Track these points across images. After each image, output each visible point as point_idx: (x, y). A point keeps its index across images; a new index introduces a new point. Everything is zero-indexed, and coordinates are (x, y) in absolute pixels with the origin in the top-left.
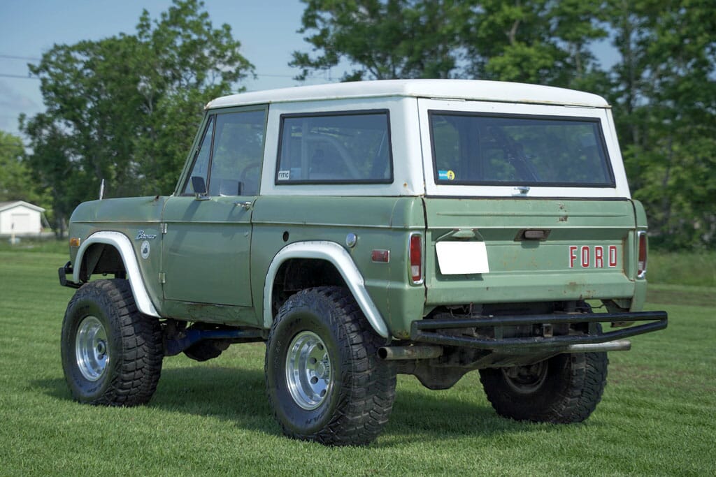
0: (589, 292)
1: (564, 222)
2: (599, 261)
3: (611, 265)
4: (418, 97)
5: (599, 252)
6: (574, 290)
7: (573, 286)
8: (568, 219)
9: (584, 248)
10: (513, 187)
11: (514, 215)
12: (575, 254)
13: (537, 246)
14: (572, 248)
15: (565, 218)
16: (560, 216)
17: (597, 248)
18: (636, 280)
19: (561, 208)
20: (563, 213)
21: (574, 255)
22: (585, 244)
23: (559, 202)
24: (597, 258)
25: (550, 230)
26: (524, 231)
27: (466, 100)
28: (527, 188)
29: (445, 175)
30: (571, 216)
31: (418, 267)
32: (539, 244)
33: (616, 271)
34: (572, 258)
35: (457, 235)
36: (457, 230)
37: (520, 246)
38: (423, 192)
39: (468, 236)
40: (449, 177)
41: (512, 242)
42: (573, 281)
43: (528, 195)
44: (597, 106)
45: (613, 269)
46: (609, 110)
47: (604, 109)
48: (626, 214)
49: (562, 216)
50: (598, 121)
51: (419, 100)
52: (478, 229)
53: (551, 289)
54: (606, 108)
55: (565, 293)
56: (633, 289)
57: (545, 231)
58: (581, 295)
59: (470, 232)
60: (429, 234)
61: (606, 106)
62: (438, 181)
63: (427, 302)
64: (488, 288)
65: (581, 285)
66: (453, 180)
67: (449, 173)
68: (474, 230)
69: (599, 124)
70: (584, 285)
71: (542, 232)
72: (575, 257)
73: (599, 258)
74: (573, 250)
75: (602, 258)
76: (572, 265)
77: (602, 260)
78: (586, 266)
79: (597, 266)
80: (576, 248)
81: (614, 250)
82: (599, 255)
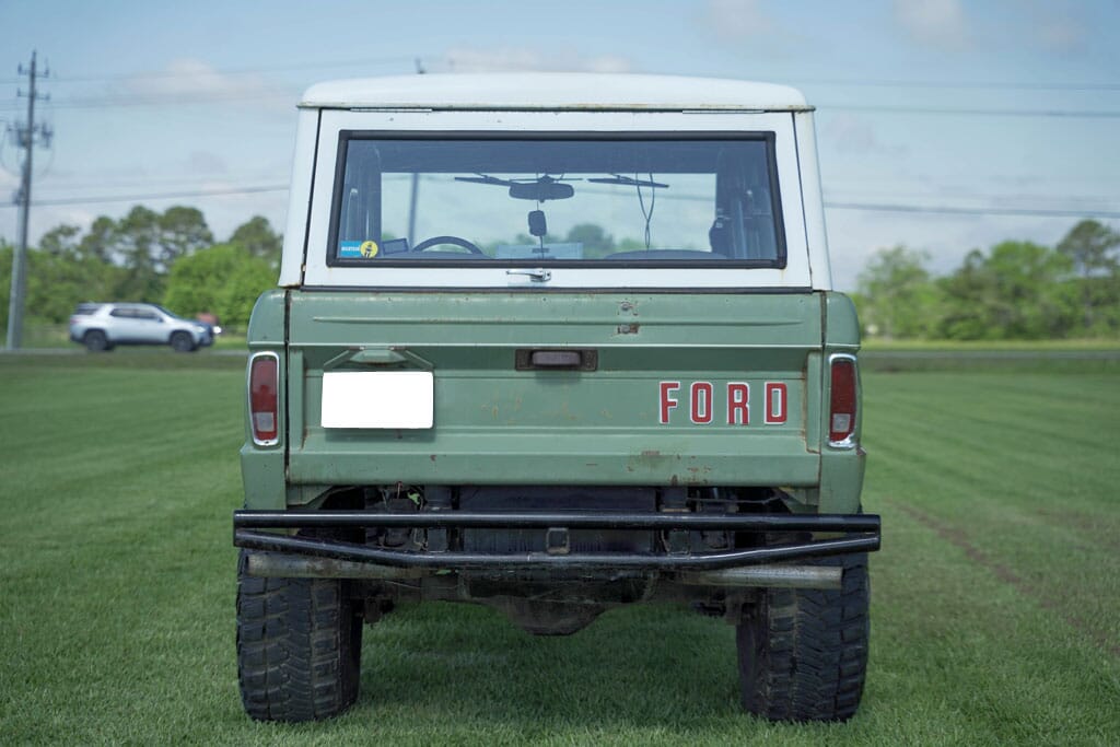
0: (695, 470)
1: (631, 335)
2: (738, 412)
3: (772, 419)
4: (321, 109)
5: (738, 393)
6: (654, 466)
7: (652, 458)
8: (641, 328)
9: (696, 387)
10: (505, 270)
11: (499, 323)
12: (672, 396)
13: (576, 380)
14: (663, 385)
15: (634, 327)
16: (619, 324)
17: (732, 388)
18: (825, 452)
19: (625, 309)
20: (628, 318)
21: (670, 400)
22: (701, 377)
23: (622, 298)
24: (733, 405)
25: (595, 351)
26: (531, 352)
27: (436, 109)
28: (547, 271)
29: (358, 249)
30: (647, 324)
31: (272, 414)
32: (581, 378)
33: (785, 432)
34: (666, 404)
35: (356, 358)
36: (357, 350)
37: (533, 381)
38: (296, 281)
39: (383, 361)
40: (363, 252)
41: (514, 373)
42: (652, 449)
43: (548, 284)
44: (766, 108)
45: (779, 428)
46: (802, 114)
47: (790, 114)
48: (798, 321)
49: (625, 324)
50: (768, 138)
51: (324, 113)
52: (408, 348)
53: (593, 462)
54: (793, 111)
55: (631, 470)
56: (817, 467)
57: (581, 352)
58: (675, 477)
59: (386, 354)
60: (296, 359)
61: (794, 108)
62: (333, 260)
63: (292, 479)
64: (433, 457)
65: (671, 456)
66: (372, 259)
67: (366, 244)
68: (397, 350)
69: (770, 144)
70: (679, 457)
71: (574, 354)
72: (674, 404)
73: (738, 405)
74: (669, 390)
75: (747, 405)
76: (665, 419)
77: (745, 410)
78: (702, 420)
79: (732, 421)
80: (676, 386)
81: (780, 390)
82: (738, 400)
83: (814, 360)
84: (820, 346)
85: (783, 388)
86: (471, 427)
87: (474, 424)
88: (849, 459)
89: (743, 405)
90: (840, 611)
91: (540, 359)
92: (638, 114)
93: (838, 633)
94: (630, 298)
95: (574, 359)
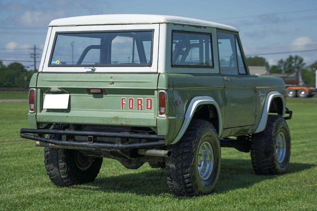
0: (127, 122)
1: (112, 85)
2: (140, 106)
3: (147, 108)
5: (140, 101)
6: (117, 120)
7: (116, 118)
8: (115, 83)
10: (84, 67)
11: (82, 81)
12: (124, 102)
13: (102, 97)
14: (122, 99)
15: (113, 83)
16: (109, 82)
17: (138, 100)
18: (158, 118)
19: (111, 78)
20: (112, 80)
21: (124, 103)
22: (131, 97)
24: (138, 104)
25: (104, 89)
26: (90, 89)
27: (77, 26)
28: (95, 68)
32: (103, 97)
33: (151, 112)
34: (123, 104)
36: (50, 88)
37: (93, 97)
38: (41, 70)
39: (56, 91)
40: (56, 63)
41: (88, 95)
42: (117, 116)
43: (95, 71)
44: (153, 23)
45: (149, 111)
46: (162, 24)
47: (159, 24)
48: (152, 81)
49: (111, 82)
50: (152, 31)
51: (53, 27)
52: (61, 88)
53: (103, 119)
54: (159, 23)
55: (112, 121)
56: (156, 122)
57: (101, 89)
58: (122, 124)
59: (57, 89)
60: (39, 90)
61: (160, 22)
62: (50, 65)
63: (37, 121)
64: (67, 117)
65: (121, 118)
66: (58, 65)
67: (57, 61)
68: (59, 88)
69: (153, 32)
70: (123, 118)
71: (99, 90)
72: (124, 104)
73: (140, 104)
74: (123, 100)
75: (142, 105)
76: (122, 108)
77: (141, 106)
78: (131, 108)
79: (138, 109)
80: (125, 99)
81: (150, 100)
82: (140, 103)
83: (156, 92)
84: (156, 88)
85: (151, 100)
86: (79, 109)
87: (79, 108)
88: (164, 120)
89: (141, 104)
90: (181, 164)
91: (92, 91)
92: (123, 25)
93: (181, 171)
94: (113, 75)
95: (100, 91)
